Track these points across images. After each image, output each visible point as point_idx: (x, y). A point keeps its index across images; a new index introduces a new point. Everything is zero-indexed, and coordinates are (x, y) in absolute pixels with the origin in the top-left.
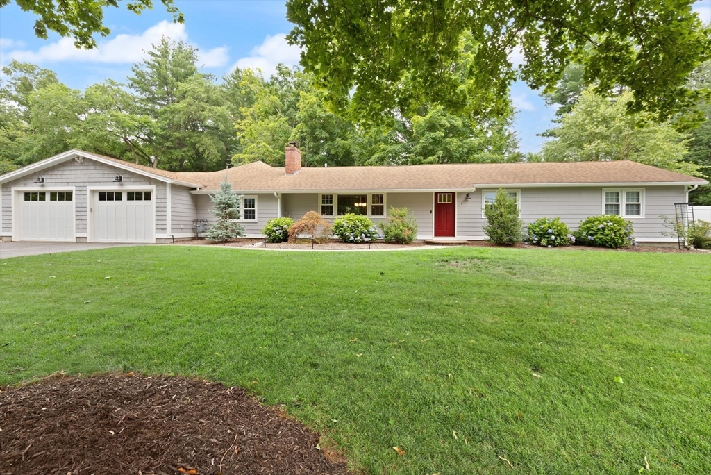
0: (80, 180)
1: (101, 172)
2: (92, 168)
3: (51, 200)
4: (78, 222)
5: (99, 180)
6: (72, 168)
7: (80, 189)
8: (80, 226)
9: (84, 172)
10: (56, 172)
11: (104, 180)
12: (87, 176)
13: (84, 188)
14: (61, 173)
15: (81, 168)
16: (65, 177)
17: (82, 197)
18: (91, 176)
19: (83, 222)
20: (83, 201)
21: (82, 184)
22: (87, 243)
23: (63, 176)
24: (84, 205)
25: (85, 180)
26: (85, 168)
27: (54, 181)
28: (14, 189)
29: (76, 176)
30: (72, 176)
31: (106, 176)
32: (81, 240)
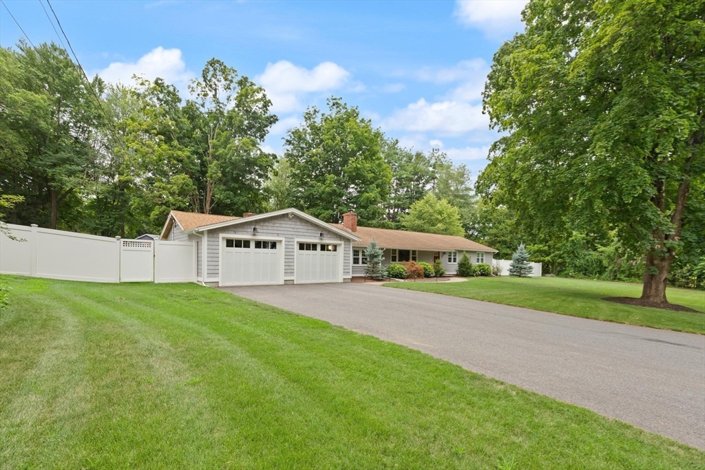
0: (289, 233)
1: (306, 227)
2: (298, 223)
3: (256, 247)
4: (287, 268)
5: (305, 234)
6: (282, 222)
7: (289, 240)
8: (288, 271)
9: (293, 226)
10: (267, 224)
11: (308, 234)
12: (295, 230)
13: (292, 240)
14: (271, 225)
15: (290, 223)
16: (276, 228)
17: (290, 247)
18: (298, 230)
19: (291, 267)
20: (291, 250)
21: (290, 236)
22: (293, 284)
23: (274, 228)
24: (292, 254)
25: (293, 233)
26: (293, 223)
27: (265, 231)
28: (221, 235)
29: (286, 229)
30: (282, 229)
31: (310, 231)
32: (288, 283)
